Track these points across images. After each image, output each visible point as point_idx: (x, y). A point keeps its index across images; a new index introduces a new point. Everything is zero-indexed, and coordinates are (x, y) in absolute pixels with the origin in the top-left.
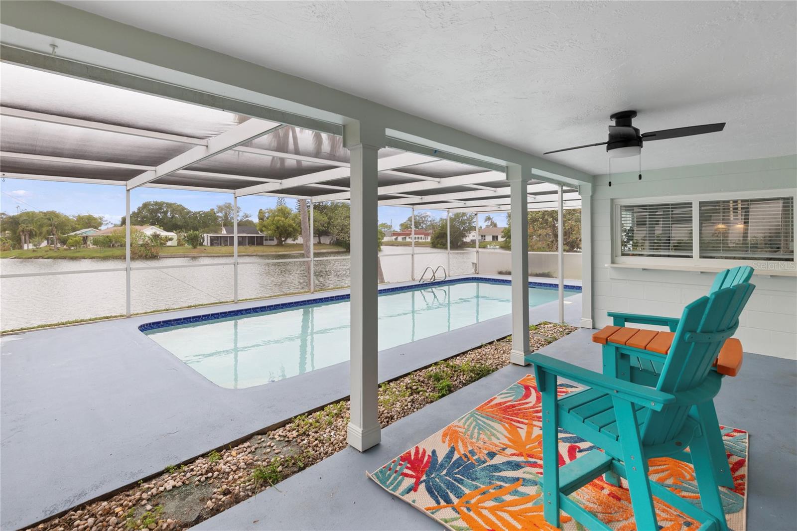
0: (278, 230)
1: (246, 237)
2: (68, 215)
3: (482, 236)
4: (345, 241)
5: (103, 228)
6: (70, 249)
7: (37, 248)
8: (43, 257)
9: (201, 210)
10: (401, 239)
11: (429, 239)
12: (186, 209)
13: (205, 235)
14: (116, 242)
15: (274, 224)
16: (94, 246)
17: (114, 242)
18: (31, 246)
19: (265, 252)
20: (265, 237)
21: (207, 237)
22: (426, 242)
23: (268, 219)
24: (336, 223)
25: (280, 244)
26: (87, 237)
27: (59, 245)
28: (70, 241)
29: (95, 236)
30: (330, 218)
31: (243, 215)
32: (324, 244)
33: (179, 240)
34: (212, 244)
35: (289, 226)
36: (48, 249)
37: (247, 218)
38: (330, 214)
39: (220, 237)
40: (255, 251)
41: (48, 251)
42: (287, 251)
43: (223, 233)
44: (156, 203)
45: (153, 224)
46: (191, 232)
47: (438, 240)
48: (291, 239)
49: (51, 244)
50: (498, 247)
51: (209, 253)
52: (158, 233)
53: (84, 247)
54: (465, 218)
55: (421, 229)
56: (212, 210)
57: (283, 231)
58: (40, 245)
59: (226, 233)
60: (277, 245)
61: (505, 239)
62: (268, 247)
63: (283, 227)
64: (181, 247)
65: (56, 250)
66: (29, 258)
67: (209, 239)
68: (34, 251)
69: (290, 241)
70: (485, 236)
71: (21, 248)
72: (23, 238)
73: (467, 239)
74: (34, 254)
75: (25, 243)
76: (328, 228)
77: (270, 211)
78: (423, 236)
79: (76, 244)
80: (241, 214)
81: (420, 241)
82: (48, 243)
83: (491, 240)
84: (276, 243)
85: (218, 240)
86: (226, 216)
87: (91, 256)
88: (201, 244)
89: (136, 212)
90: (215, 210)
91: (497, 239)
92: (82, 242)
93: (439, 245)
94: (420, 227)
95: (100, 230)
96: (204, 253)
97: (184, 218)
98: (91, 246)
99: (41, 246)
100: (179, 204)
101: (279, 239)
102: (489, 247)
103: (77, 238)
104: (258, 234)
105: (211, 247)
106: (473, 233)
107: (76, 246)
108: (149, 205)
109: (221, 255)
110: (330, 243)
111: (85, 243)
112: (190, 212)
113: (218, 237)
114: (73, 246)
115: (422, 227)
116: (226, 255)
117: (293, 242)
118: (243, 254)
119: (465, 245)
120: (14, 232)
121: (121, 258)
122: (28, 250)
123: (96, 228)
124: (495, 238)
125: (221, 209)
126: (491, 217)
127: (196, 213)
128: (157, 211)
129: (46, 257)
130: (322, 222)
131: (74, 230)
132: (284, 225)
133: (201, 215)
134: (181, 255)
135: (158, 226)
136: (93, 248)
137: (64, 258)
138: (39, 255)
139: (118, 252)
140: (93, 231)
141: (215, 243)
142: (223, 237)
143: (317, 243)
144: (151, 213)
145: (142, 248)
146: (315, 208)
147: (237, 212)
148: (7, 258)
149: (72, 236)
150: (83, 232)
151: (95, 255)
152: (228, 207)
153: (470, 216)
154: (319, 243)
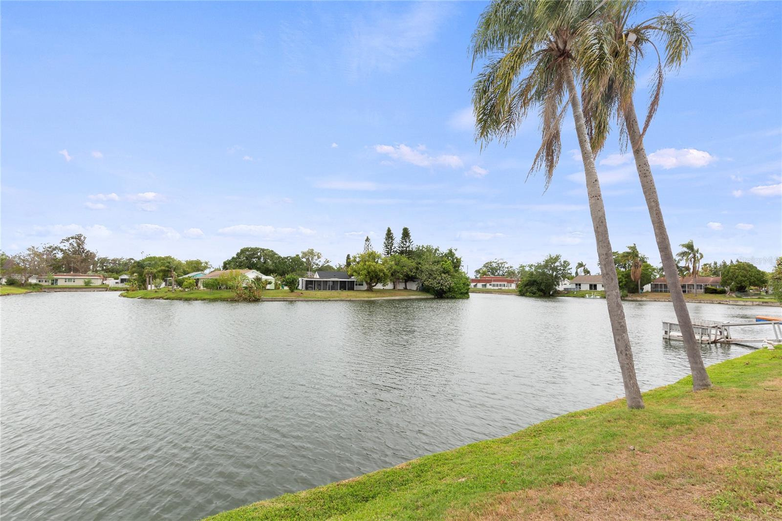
0: (369, 275)
1: (337, 281)
2: (180, 260)
3: (577, 285)
4: (433, 288)
5: (207, 271)
6: (184, 290)
7: (158, 289)
8: (162, 298)
10: (481, 286)
11: (513, 286)
12: (276, 254)
13: (299, 279)
14: (222, 285)
15: (365, 269)
16: (204, 288)
17: (220, 285)
18: (153, 287)
19: (359, 297)
20: (356, 281)
21: (301, 281)
22: (510, 290)
23: (358, 263)
24: (424, 268)
25: (370, 289)
26: (198, 279)
27: (176, 287)
28: (185, 283)
29: (203, 279)
30: (418, 263)
31: (324, 260)
32: (410, 290)
33: (276, 284)
34: (307, 289)
35: (380, 271)
36: (166, 290)
37: (328, 264)
38: (418, 260)
39: (315, 281)
41: (167, 292)
42: (377, 297)
43: (315, 277)
44: (252, 249)
45: (251, 268)
47: (526, 287)
48: (381, 284)
49: (169, 286)
50: (599, 297)
51: (306, 297)
52: (260, 276)
53: (196, 289)
54: (557, 264)
55: (498, 275)
56: (298, 255)
57: (374, 276)
58: (160, 287)
59: (318, 277)
60: (367, 290)
62: (360, 292)
63: (375, 272)
64: (277, 291)
65: (173, 291)
66: (151, 299)
67: (304, 283)
68: (156, 292)
69: (379, 286)
70: (580, 285)
71: (146, 288)
72: (148, 279)
73: (561, 288)
74: (156, 295)
75: (149, 284)
76: (416, 273)
77: (360, 256)
78: (506, 283)
79: (190, 286)
81: (503, 288)
82: (166, 285)
83: (589, 289)
84: (366, 288)
85: (312, 285)
86: (309, 261)
87: (202, 298)
88: (297, 288)
90: (300, 256)
91: (596, 289)
92: (195, 284)
93: (528, 294)
94: (496, 274)
95: (206, 273)
96: (301, 297)
97: (276, 263)
98: (202, 288)
101: (369, 284)
102: (587, 297)
103: (191, 281)
104: (349, 278)
105: (306, 291)
106: (566, 281)
107: (190, 288)
108: (245, 251)
109: (317, 299)
110: (417, 289)
111: (197, 285)
112: (280, 257)
113: (313, 281)
114: (187, 288)
115: (499, 273)
116: (322, 299)
117: (382, 288)
118: (338, 298)
119: (558, 293)
120: (141, 274)
121: (228, 301)
122: (151, 291)
123: (202, 272)
124: (593, 287)
125: (305, 254)
126: (584, 264)
127: (284, 258)
128: (252, 256)
129: (165, 298)
130: (410, 267)
131: (185, 273)
132: (375, 270)
134: (280, 298)
135: (256, 270)
136: (204, 290)
137: (180, 299)
138: (160, 296)
139: (226, 294)
140: (201, 274)
141: (310, 287)
142: (317, 281)
143: (403, 288)
144: (247, 259)
145: (246, 291)
146: (402, 253)
147: (319, 257)
148: (135, 297)
149: (186, 278)
150: (194, 275)
151: (206, 297)
152: (311, 253)
153: (565, 262)
154: (406, 288)
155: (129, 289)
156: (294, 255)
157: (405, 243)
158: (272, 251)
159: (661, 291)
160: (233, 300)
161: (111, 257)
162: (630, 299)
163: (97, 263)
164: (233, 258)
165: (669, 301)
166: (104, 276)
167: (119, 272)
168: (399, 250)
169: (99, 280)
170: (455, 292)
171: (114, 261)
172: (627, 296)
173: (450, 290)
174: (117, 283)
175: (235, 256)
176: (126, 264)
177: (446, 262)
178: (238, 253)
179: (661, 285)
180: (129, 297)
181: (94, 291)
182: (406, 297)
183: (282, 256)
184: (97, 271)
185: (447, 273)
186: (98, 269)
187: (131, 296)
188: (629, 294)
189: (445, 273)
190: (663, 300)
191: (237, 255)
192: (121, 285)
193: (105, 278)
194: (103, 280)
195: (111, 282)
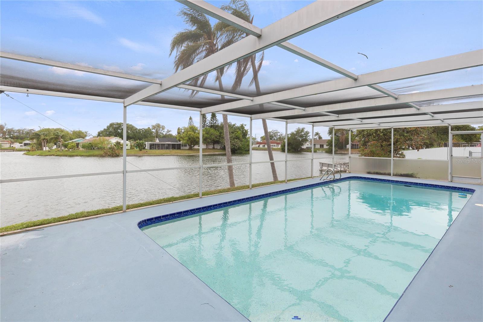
0: (190, 140)
1: (170, 144)
2: (68, 130)
5: (87, 138)
6: (69, 150)
7: (51, 150)
9: (143, 128)
10: (262, 146)
11: (279, 147)
12: (134, 127)
13: (146, 143)
14: (95, 147)
15: (187, 136)
16: (83, 149)
17: (94, 147)
18: (47, 149)
19: (182, 153)
20: (182, 144)
21: (147, 144)
22: (277, 148)
23: (183, 133)
24: (224, 136)
25: (191, 149)
26: (79, 143)
27: (63, 148)
28: (69, 146)
29: (83, 143)
30: (221, 133)
31: (167, 131)
32: (216, 149)
33: (131, 145)
34: (151, 148)
35: (196, 138)
36: (57, 150)
37: (169, 133)
38: (220, 131)
39: (156, 144)
40: (176, 153)
41: (57, 151)
42: (195, 153)
43: (157, 141)
44: (118, 124)
45: (116, 136)
46: (138, 141)
48: (198, 146)
49: (59, 147)
50: (324, 152)
51: (149, 154)
52: (119, 141)
53: (77, 149)
54: (303, 133)
55: (273, 140)
56: (149, 128)
57: (193, 141)
59: (158, 141)
60: (189, 149)
61: (328, 147)
62: (184, 150)
63: (193, 138)
64: (132, 150)
65: (61, 151)
66: (46, 156)
67: (149, 145)
68: (49, 151)
69: (196, 147)
70: (315, 145)
71: (42, 149)
72: (43, 143)
73: (304, 147)
74: (49, 153)
75: (44, 146)
76: (219, 139)
77: (185, 128)
78: (276, 145)
79: (72, 148)
80: (166, 130)
81: (274, 147)
82: (57, 147)
83: (319, 147)
84: (188, 148)
85: (154, 146)
86: (157, 131)
87: (81, 155)
88: (144, 148)
89: (106, 129)
90: (151, 128)
91: (323, 147)
92: (76, 146)
95: (86, 139)
96: (146, 154)
97: (134, 133)
98: (81, 149)
99: (53, 149)
100: (130, 124)
101: (190, 146)
102: (319, 152)
103: (73, 144)
104: (178, 142)
105: (150, 150)
106: (308, 143)
107: (73, 149)
108: (113, 125)
109: (156, 155)
110: (220, 148)
111: (78, 147)
112: (136, 129)
113: (154, 144)
114: (71, 149)
115: (274, 139)
116: (159, 155)
117: (198, 148)
119: (303, 150)
120: (38, 140)
121: (98, 156)
122: (46, 151)
123: (83, 138)
124: (322, 146)
125: (154, 127)
126: (319, 133)
127: (140, 130)
128: (118, 128)
129: (55, 155)
130: (216, 135)
131: (71, 139)
133: (143, 131)
134: (132, 155)
135: (119, 137)
136: (82, 150)
137: (66, 156)
138: (52, 154)
139: (96, 152)
140: (82, 140)
141: (152, 148)
142: (157, 144)
143: (212, 148)
144: (114, 130)
145: (110, 151)
146: (211, 126)
147: (163, 129)
148: (34, 155)
149: (70, 143)
150: (77, 140)
151: (83, 154)
152: (158, 126)
153: (306, 132)
154: (214, 148)
155: (30, 150)
156: (146, 128)
157: (213, 121)
158: (131, 125)
159: (355, 148)
160: (102, 156)
161: (16, 128)
162: (339, 152)
163: (5, 132)
164: (105, 129)
165: (357, 153)
166: (11, 142)
167: (23, 139)
168: (210, 125)
169: (8, 144)
170: (242, 150)
171: (19, 131)
172: (337, 151)
173: (239, 148)
174: (21, 146)
175: (106, 128)
176: (28, 133)
177: (238, 132)
178: (108, 126)
179: (355, 145)
180: (30, 155)
181: (4, 151)
182: (212, 153)
183: (138, 128)
184: (6, 138)
185: (238, 138)
186: (6, 136)
187: (31, 154)
188: (338, 150)
189: (236, 139)
190: (355, 153)
191: (107, 127)
192: (24, 148)
193: (13, 143)
194: (11, 144)
195: (17, 145)
